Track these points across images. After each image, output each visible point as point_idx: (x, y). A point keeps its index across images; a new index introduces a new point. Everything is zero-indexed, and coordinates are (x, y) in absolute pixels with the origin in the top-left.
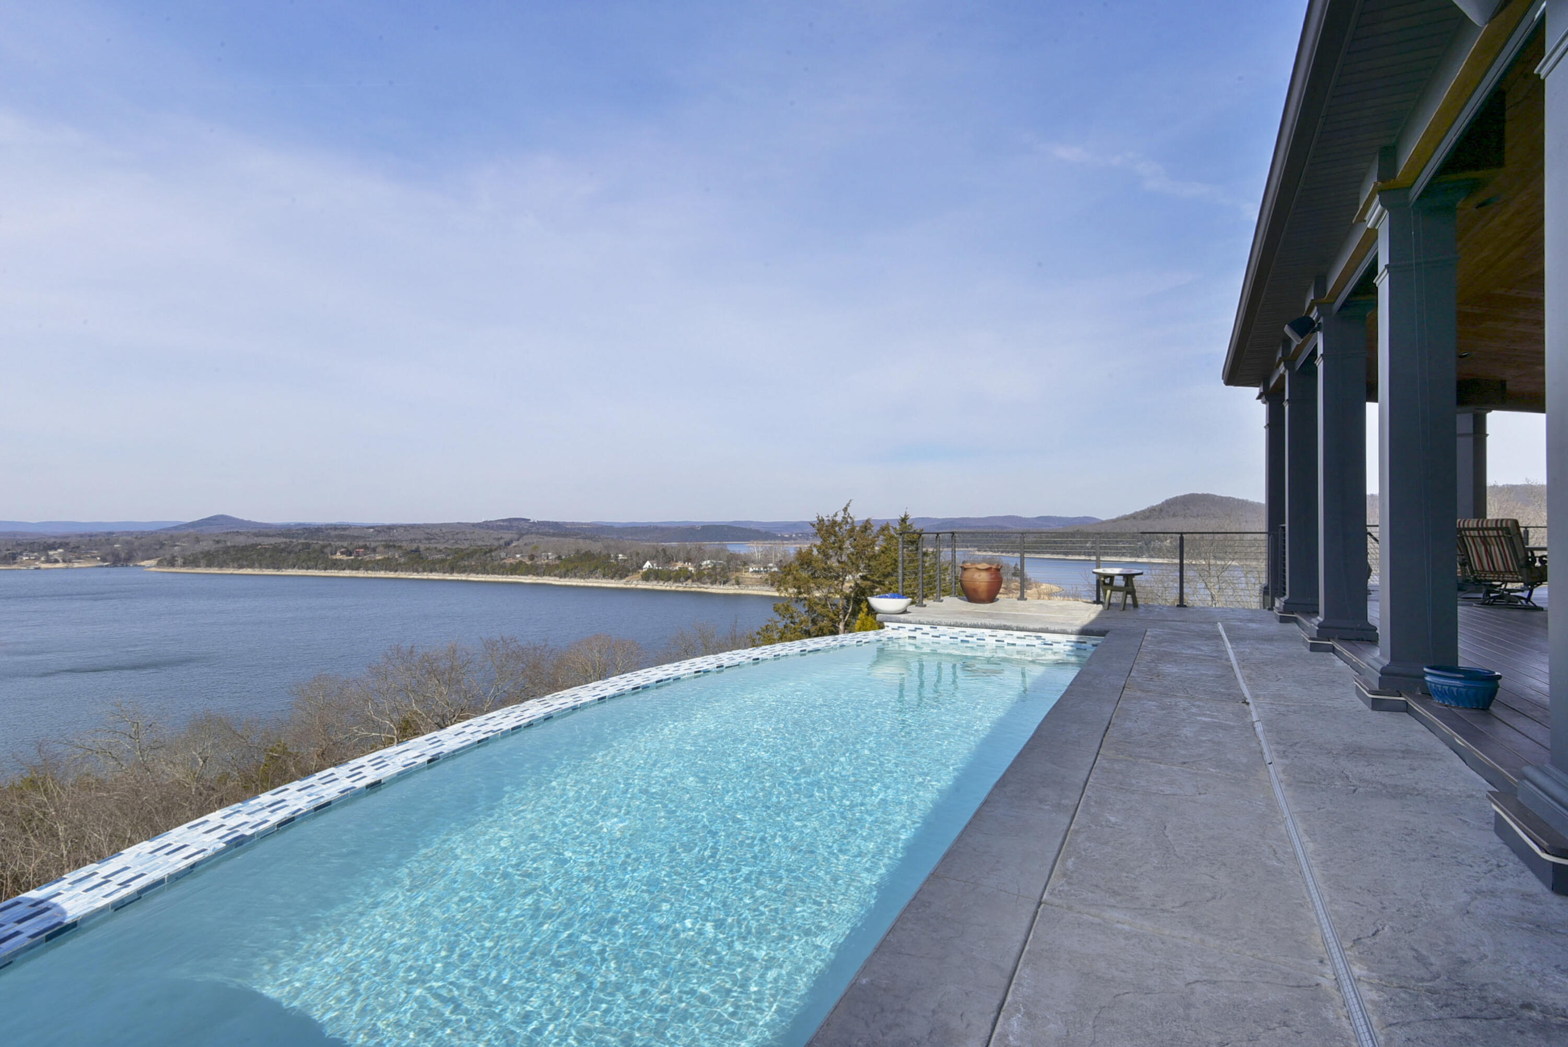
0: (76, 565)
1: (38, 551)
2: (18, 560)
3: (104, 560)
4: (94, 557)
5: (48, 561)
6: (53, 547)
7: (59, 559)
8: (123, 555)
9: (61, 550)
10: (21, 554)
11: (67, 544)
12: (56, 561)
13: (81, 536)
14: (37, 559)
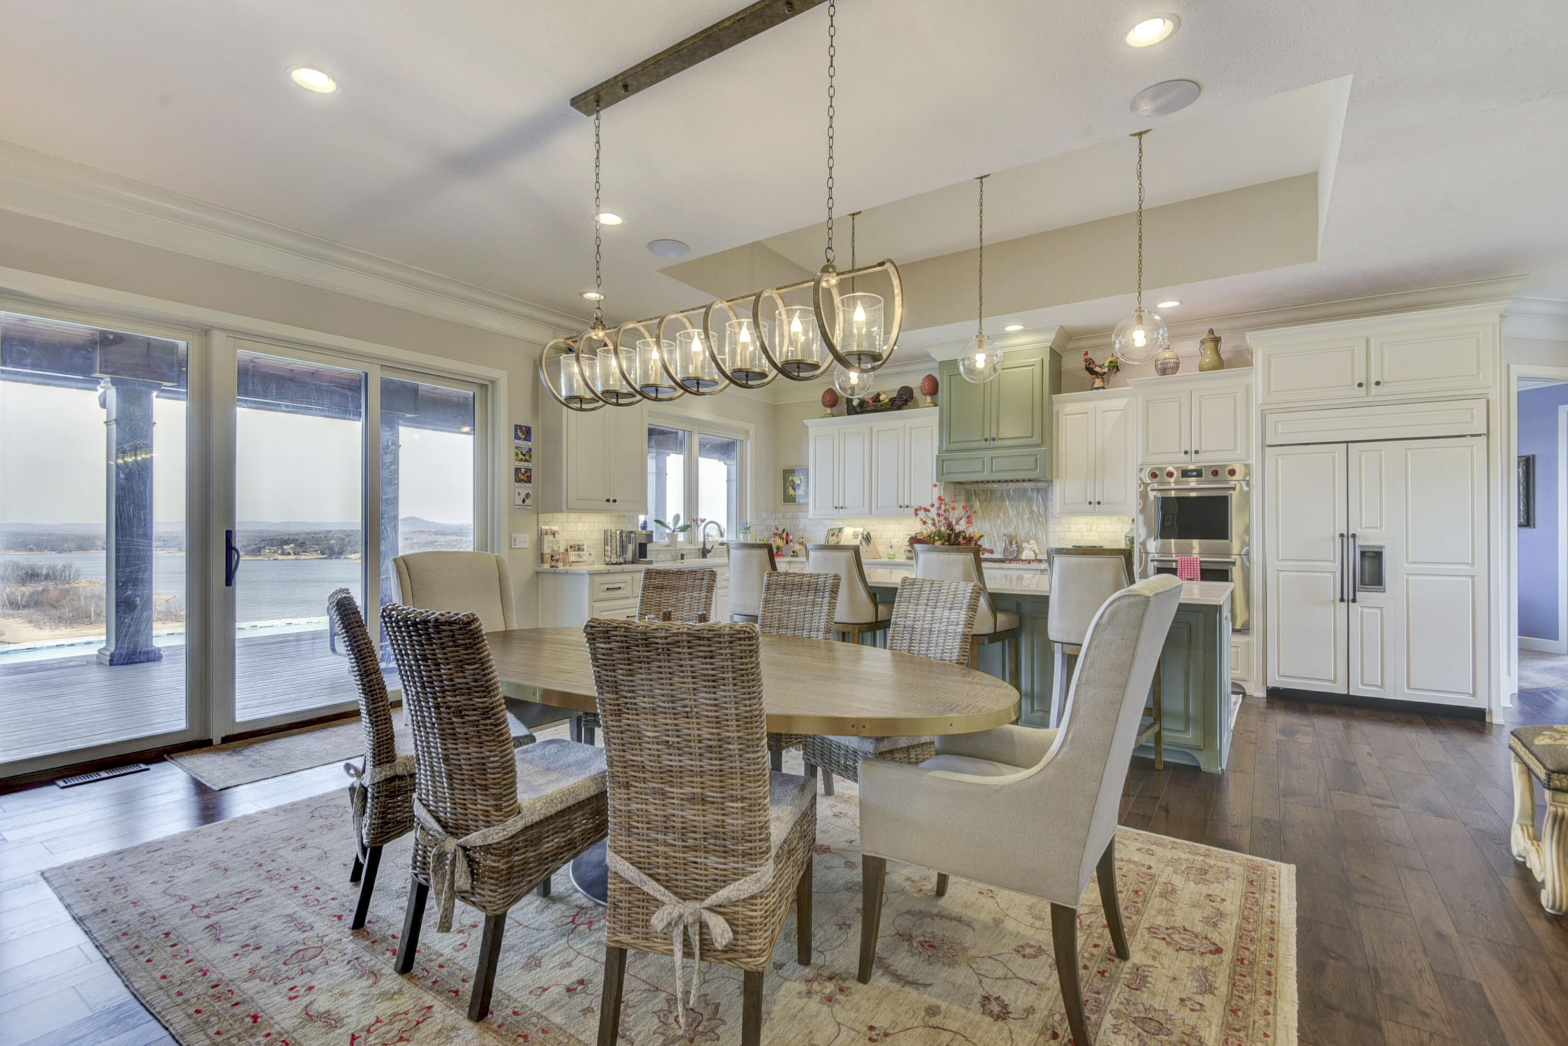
0: (303, 557)
1: (277, 545)
2: (262, 553)
3: (322, 553)
4: (316, 551)
5: (283, 554)
6: (287, 542)
7: (291, 552)
8: (337, 550)
9: (292, 545)
10: (264, 548)
11: (297, 540)
12: (289, 554)
13: (309, 534)
14: (275, 552)
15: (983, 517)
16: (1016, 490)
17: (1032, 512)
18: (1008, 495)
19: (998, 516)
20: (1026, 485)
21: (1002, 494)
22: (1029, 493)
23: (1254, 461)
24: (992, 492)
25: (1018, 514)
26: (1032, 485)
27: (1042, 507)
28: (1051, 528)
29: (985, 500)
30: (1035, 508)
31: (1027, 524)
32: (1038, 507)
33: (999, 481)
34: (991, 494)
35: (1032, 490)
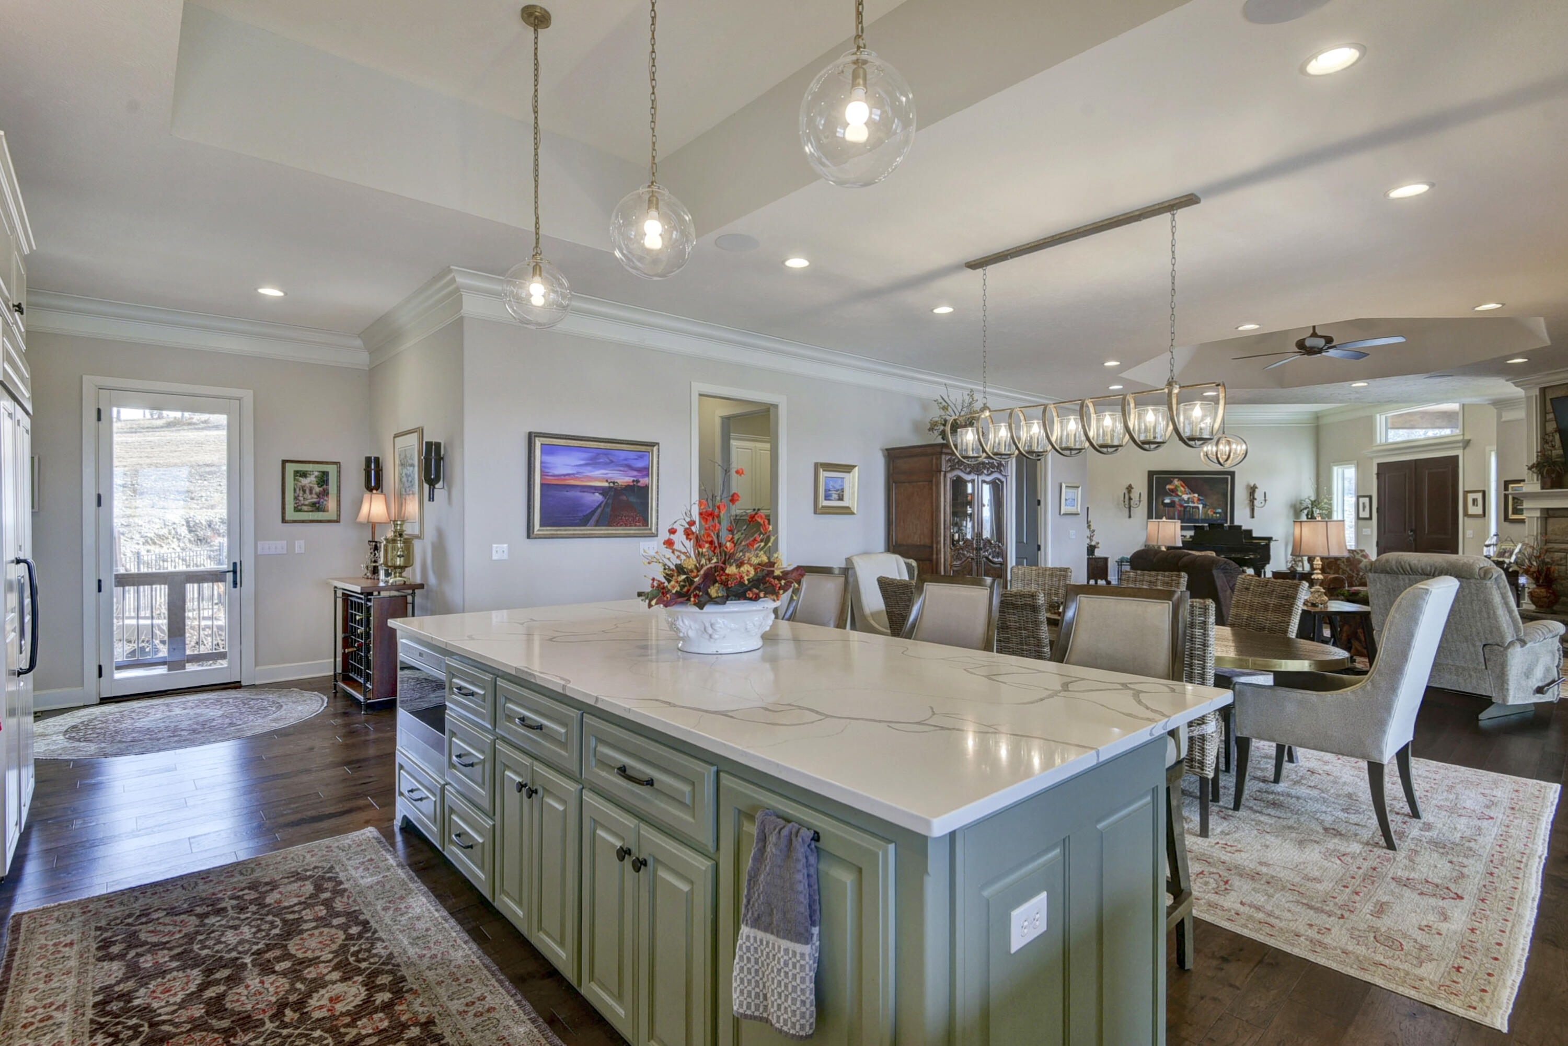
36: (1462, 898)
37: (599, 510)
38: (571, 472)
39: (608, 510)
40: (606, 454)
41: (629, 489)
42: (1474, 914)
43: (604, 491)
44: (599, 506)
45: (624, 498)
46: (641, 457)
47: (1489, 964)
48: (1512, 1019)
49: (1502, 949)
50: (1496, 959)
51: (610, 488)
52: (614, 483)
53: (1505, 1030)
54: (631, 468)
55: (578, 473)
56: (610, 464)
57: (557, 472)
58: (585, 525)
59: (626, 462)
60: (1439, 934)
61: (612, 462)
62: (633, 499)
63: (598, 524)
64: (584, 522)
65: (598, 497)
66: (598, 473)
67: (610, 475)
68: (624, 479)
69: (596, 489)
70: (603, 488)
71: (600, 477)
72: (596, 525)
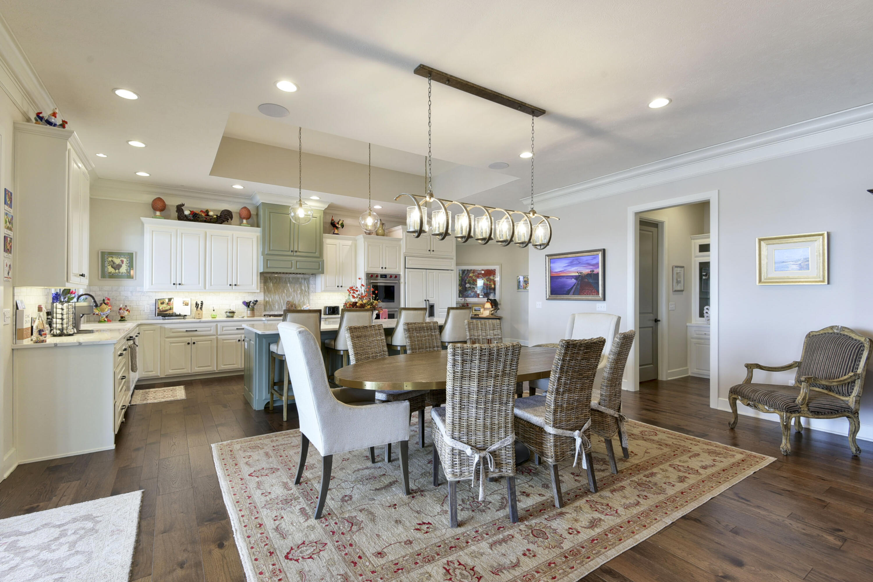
15: (275, 292)
16: (293, 278)
17: (301, 290)
18: (289, 281)
19: (283, 291)
20: (298, 276)
21: (286, 280)
22: (300, 280)
23: (402, 274)
24: (280, 278)
25: (294, 291)
26: (302, 276)
27: (307, 287)
28: (311, 298)
29: (276, 283)
30: (303, 288)
31: (299, 296)
32: (305, 287)
33: (283, 273)
34: (280, 279)
35: (302, 278)
36: (249, 475)
37: (575, 287)
38: (561, 270)
39: (579, 287)
40: (577, 259)
41: (589, 275)
42: (240, 471)
43: (576, 278)
44: (574, 285)
45: (586, 280)
46: (594, 258)
47: (224, 456)
48: (211, 448)
49: (223, 463)
50: (223, 459)
51: (579, 276)
52: (581, 273)
53: (211, 445)
54: (589, 264)
55: (565, 270)
56: (579, 263)
57: (556, 271)
58: (568, 294)
59: (586, 262)
60: (244, 457)
61: (580, 263)
62: (591, 281)
63: (574, 294)
64: (568, 293)
65: (574, 281)
66: (574, 269)
67: (579, 270)
68: (586, 271)
69: (572, 277)
70: (576, 276)
71: (574, 271)
72: (573, 294)
